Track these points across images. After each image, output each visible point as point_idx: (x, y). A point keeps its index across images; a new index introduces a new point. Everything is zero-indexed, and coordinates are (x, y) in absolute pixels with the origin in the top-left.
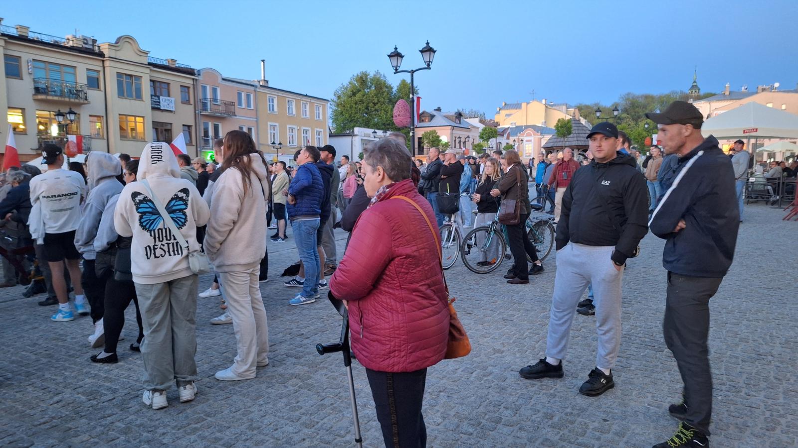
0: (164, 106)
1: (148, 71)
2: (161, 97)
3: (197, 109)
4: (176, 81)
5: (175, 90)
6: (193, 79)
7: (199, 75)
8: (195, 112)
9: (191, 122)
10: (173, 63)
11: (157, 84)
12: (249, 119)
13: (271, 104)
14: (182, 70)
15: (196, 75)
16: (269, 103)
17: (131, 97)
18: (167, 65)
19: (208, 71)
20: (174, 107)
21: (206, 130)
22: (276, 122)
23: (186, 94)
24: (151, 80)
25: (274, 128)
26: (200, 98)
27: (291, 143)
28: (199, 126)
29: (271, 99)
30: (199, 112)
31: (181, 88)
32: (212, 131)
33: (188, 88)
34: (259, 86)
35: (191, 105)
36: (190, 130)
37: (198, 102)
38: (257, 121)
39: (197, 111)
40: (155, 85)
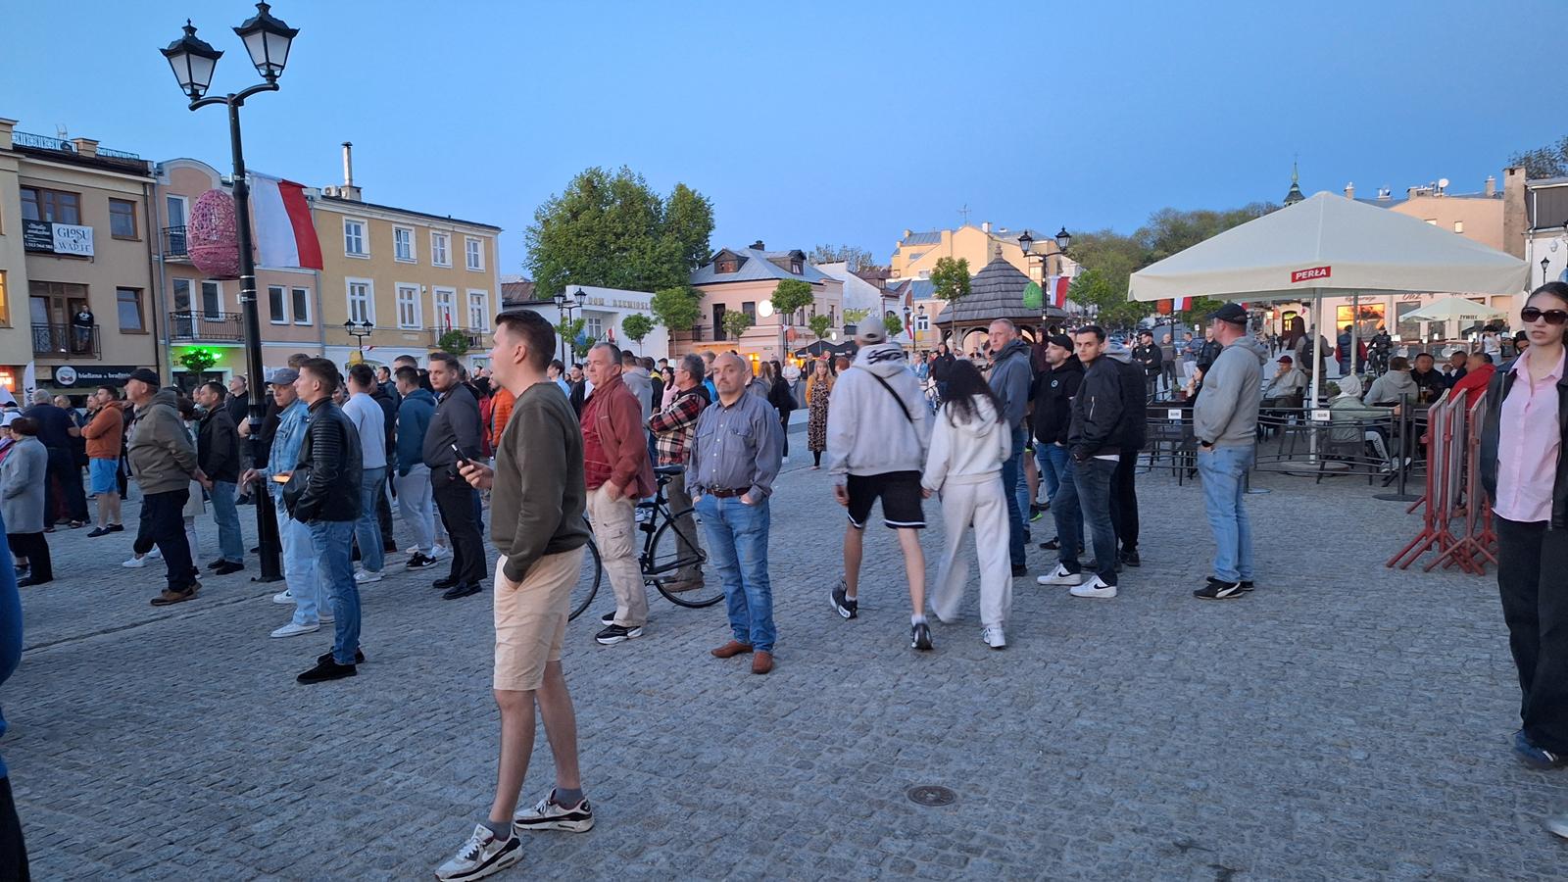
0: (62, 245)
1: (15, 165)
2: (55, 226)
3: (154, 249)
5: (96, 208)
6: (144, 184)
7: (161, 174)
8: (150, 258)
10: (88, 147)
11: (46, 197)
12: (294, 271)
13: (353, 236)
14: (114, 163)
15: (151, 175)
16: (346, 235)
18: (74, 152)
19: (185, 165)
20: (90, 248)
21: (182, 297)
22: (368, 277)
23: (125, 216)
24: (25, 187)
25: (362, 289)
26: (164, 225)
27: (407, 322)
28: (161, 289)
29: (353, 227)
30: (162, 258)
31: (110, 205)
32: (197, 300)
33: (132, 203)
34: (319, 198)
35: (139, 241)
36: (137, 298)
37: (156, 234)
38: (316, 275)
39: (154, 256)
40: (39, 198)
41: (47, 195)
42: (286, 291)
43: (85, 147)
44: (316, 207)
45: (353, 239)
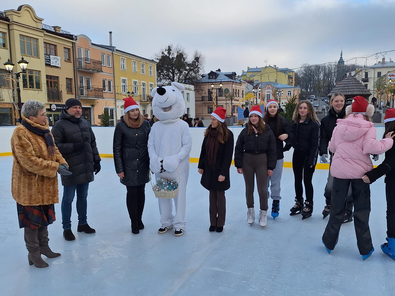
0: (53, 62)
1: (42, 34)
2: (51, 56)
3: (75, 66)
4: (61, 44)
5: (60, 50)
6: (73, 43)
7: (77, 39)
8: (74, 68)
9: (71, 76)
12: (108, 74)
14: (65, 35)
15: (74, 40)
16: (121, 63)
17: (30, 55)
18: (54, 31)
19: (82, 37)
20: (60, 64)
21: (81, 82)
22: (126, 77)
23: (68, 54)
24: (44, 42)
25: (124, 81)
26: (77, 57)
27: (135, 92)
28: (77, 79)
29: (122, 60)
30: (77, 68)
31: (64, 50)
32: (85, 83)
33: (69, 49)
34: (115, 50)
35: (71, 62)
36: (70, 82)
37: (76, 60)
38: (114, 76)
39: (75, 68)
40: (46, 46)
41: (48, 45)
42: (106, 81)
43: (57, 29)
44: (114, 53)
45: (122, 64)
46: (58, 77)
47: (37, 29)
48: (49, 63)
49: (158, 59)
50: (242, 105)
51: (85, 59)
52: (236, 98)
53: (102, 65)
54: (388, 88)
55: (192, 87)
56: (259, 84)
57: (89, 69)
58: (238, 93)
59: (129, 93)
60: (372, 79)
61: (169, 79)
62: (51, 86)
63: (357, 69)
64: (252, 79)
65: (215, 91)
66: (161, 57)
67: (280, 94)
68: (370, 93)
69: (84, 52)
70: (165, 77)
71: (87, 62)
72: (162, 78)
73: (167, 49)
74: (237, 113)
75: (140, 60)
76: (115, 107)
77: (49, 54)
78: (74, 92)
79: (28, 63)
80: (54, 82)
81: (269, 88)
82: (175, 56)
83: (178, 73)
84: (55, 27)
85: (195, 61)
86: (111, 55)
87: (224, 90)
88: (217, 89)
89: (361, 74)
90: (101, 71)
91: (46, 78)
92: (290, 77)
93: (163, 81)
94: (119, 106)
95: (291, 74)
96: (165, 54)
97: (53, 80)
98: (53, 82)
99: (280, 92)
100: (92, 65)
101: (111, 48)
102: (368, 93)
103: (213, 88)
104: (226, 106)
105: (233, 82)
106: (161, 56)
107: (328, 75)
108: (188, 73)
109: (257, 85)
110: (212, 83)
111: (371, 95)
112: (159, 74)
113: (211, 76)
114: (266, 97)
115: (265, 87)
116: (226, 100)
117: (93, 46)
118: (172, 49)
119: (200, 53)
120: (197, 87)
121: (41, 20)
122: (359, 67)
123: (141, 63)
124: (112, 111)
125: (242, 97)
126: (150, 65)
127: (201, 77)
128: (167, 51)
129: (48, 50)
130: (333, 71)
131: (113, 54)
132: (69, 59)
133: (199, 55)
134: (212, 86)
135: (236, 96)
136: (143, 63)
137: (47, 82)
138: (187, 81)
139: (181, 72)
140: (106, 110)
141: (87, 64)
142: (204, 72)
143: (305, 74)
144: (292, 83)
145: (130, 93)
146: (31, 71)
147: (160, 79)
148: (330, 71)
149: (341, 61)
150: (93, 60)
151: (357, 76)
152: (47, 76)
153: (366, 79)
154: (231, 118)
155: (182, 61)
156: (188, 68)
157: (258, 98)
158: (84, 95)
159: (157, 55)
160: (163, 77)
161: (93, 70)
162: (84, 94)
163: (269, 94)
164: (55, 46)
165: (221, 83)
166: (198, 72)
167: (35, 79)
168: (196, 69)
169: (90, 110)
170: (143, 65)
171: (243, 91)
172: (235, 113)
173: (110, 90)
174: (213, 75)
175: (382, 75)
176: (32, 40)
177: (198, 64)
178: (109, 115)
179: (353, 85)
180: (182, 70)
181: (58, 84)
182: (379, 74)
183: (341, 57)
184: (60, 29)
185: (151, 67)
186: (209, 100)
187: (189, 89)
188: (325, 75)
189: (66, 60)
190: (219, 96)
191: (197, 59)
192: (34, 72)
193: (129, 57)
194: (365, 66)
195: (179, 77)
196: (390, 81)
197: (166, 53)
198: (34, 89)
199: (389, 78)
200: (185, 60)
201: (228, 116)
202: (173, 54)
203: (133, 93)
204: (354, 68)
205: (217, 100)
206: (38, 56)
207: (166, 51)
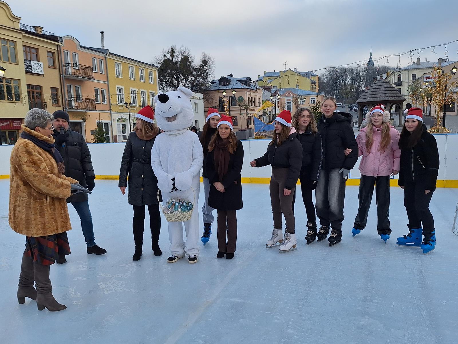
0: (34, 69)
1: (20, 36)
2: (32, 62)
3: (61, 73)
4: (43, 47)
5: (43, 54)
6: (57, 45)
7: (62, 41)
12: (101, 82)
14: (48, 37)
15: (59, 42)
16: (116, 68)
17: (7, 61)
18: (35, 32)
19: (68, 38)
20: (43, 71)
21: (69, 92)
22: (122, 85)
23: (52, 58)
24: (23, 45)
25: (120, 90)
26: (63, 63)
27: (133, 103)
28: (64, 88)
29: (117, 65)
30: (63, 76)
31: (47, 54)
32: (74, 93)
33: (53, 53)
34: (108, 53)
35: (57, 69)
36: (56, 92)
37: (62, 66)
38: (108, 84)
39: (61, 75)
40: (26, 50)
41: (28, 49)
42: (99, 90)
43: (39, 29)
44: (107, 57)
45: (117, 70)
46: (41, 87)
47: (14, 30)
48: (30, 70)
49: (159, 63)
50: (259, 115)
51: (73, 64)
52: (252, 108)
53: (93, 71)
54: (424, 92)
55: (200, 96)
56: (278, 90)
57: (77, 77)
58: (254, 102)
59: (126, 103)
60: (406, 82)
61: (173, 87)
62: (33, 97)
63: (389, 71)
64: (269, 85)
65: (226, 100)
66: (163, 61)
67: (302, 102)
68: (404, 99)
69: (72, 56)
70: (168, 84)
71: (75, 68)
72: (165, 86)
73: (170, 52)
74: (253, 125)
75: (138, 65)
76: (110, 121)
77: (30, 60)
78: (61, 104)
79: (5, 70)
80: (37, 93)
81: (289, 95)
82: (179, 59)
83: (183, 79)
84: (35, 28)
85: (203, 65)
86: (104, 59)
87: (237, 98)
88: (229, 97)
89: (393, 77)
90: (92, 78)
91: (27, 88)
92: (313, 83)
93: (166, 89)
94: (115, 119)
95: (314, 78)
96: (167, 57)
97: (35, 91)
98: (35, 92)
99: (302, 99)
100: (82, 72)
101: (103, 51)
102: (401, 98)
103: (224, 96)
104: (241, 117)
105: (248, 88)
106: (162, 59)
107: (356, 79)
108: (196, 79)
109: (276, 92)
110: (224, 90)
111: (406, 100)
112: (161, 81)
113: (222, 83)
114: (286, 106)
115: (285, 94)
116: (240, 110)
117: (82, 49)
118: (176, 52)
119: (208, 55)
120: (206, 95)
121: (18, 19)
122: (390, 69)
123: (139, 68)
124: (107, 125)
125: (259, 106)
126: (150, 70)
127: (211, 84)
128: (170, 54)
129: (28, 54)
130: (361, 74)
131: (105, 58)
132: (54, 65)
133: (207, 58)
134: (224, 94)
135: (252, 106)
136: (141, 68)
137: (28, 92)
138: (194, 88)
139: (187, 79)
140: (100, 124)
141: (75, 70)
142: (214, 77)
143: (330, 79)
144: (315, 88)
145: (128, 104)
146: (9, 80)
147: (162, 87)
148: (358, 73)
149: (371, 62)
150: (82, 66)
151: (389, 79)
152: (28, 86)
153: (399, 82)
154: (246, 130)
155: (188, 65)
156: (194, 73)
157: (277, 106)
158: (73, 108)
159: (159, 59)
160: (166, 84)
161: (83, 78)
162: (73, 105)
163: (290, 101)
164: (37, 50)
165: (234, 90)
166: (207, 78)
167: (14, 89)
168: (204, 74)
169: (81, 125)
170: (142, 71)
171: (259, 99)
172: (251, 125)
173: (103, 100)
174: (224, 81)
175: (417, 77)
176: (8, 42)
177: (206, 69)
178: (104, 129)
179: (385, 89)
180: (187, 76)
181: (42, 94)
182: (414, 76)
183: (371, 58)
184: (42, 29)
185: (151, 73)
186: (221, 110)
187: (197, 98)
188: (353, 79)
189: (51, 66)
190: (232, 106)
191: (205, 62)
192: (12, 81)
193: (125, 62)
194: (397, 68)
195: (185, 84)
196: (427, 84)
197: (169, 56)
198: (12, 101)
199: (425, 80)
200: (191, 64)
201: (244, 129)
202: (177, 57)
203: (130, 104)
204: (385, 70)
205: (230, 111)
206: (16, 62)
207: (168, 53)
